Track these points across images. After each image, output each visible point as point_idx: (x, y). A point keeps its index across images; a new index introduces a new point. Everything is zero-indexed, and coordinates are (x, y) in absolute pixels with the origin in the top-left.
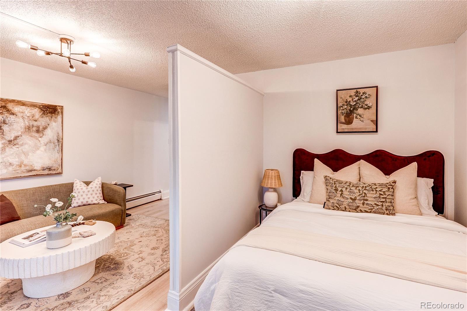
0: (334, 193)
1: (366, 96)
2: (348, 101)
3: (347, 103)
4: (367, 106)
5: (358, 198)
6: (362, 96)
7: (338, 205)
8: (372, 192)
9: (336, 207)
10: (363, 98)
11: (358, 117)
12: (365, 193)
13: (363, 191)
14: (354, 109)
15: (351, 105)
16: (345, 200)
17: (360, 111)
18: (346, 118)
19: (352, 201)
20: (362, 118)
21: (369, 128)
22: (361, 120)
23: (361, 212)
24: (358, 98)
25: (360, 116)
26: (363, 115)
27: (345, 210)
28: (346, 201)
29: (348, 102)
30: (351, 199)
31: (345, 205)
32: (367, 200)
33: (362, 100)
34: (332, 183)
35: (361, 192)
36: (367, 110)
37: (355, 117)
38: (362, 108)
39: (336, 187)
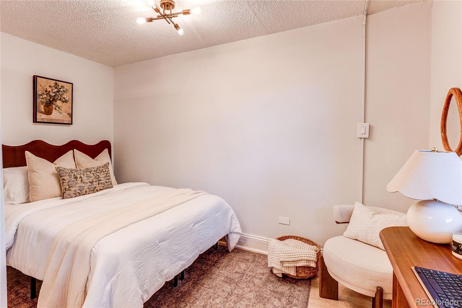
0: (74, 181)
1: (64, 89)
2: (48, 90)
3: (46, 92)
4: (64, 99)
5: (94, 180)
6: (60, 89)
7: (80, 191)
8: (102, 174)
9: (78, 193)
10: (62, 92)
11: (57, 108)
12: (98, 175)
13: (96, 174)
14: (53, 100)
15: (51, 95)
16: (85, 185)
17: (59, 103)
18: (46, 108)
19: (91, 184)
20: (60, 110)
21: (66, 120)
22: (59, 112)
23: (97, 192)
24: (57, 90)
25: (59, 108)
26: (62, 107)
27: (86, 193)
28: (87, 185)
29: (48, 92)
30: (90, 182)
31: (86, 189)
32: (100, 180)
33: (61, 93)
34: (69, 173)
35: (95, 175)
36: (65, 103)
37: (54, 108)
38: (61, 100)
39: (74, 175)
